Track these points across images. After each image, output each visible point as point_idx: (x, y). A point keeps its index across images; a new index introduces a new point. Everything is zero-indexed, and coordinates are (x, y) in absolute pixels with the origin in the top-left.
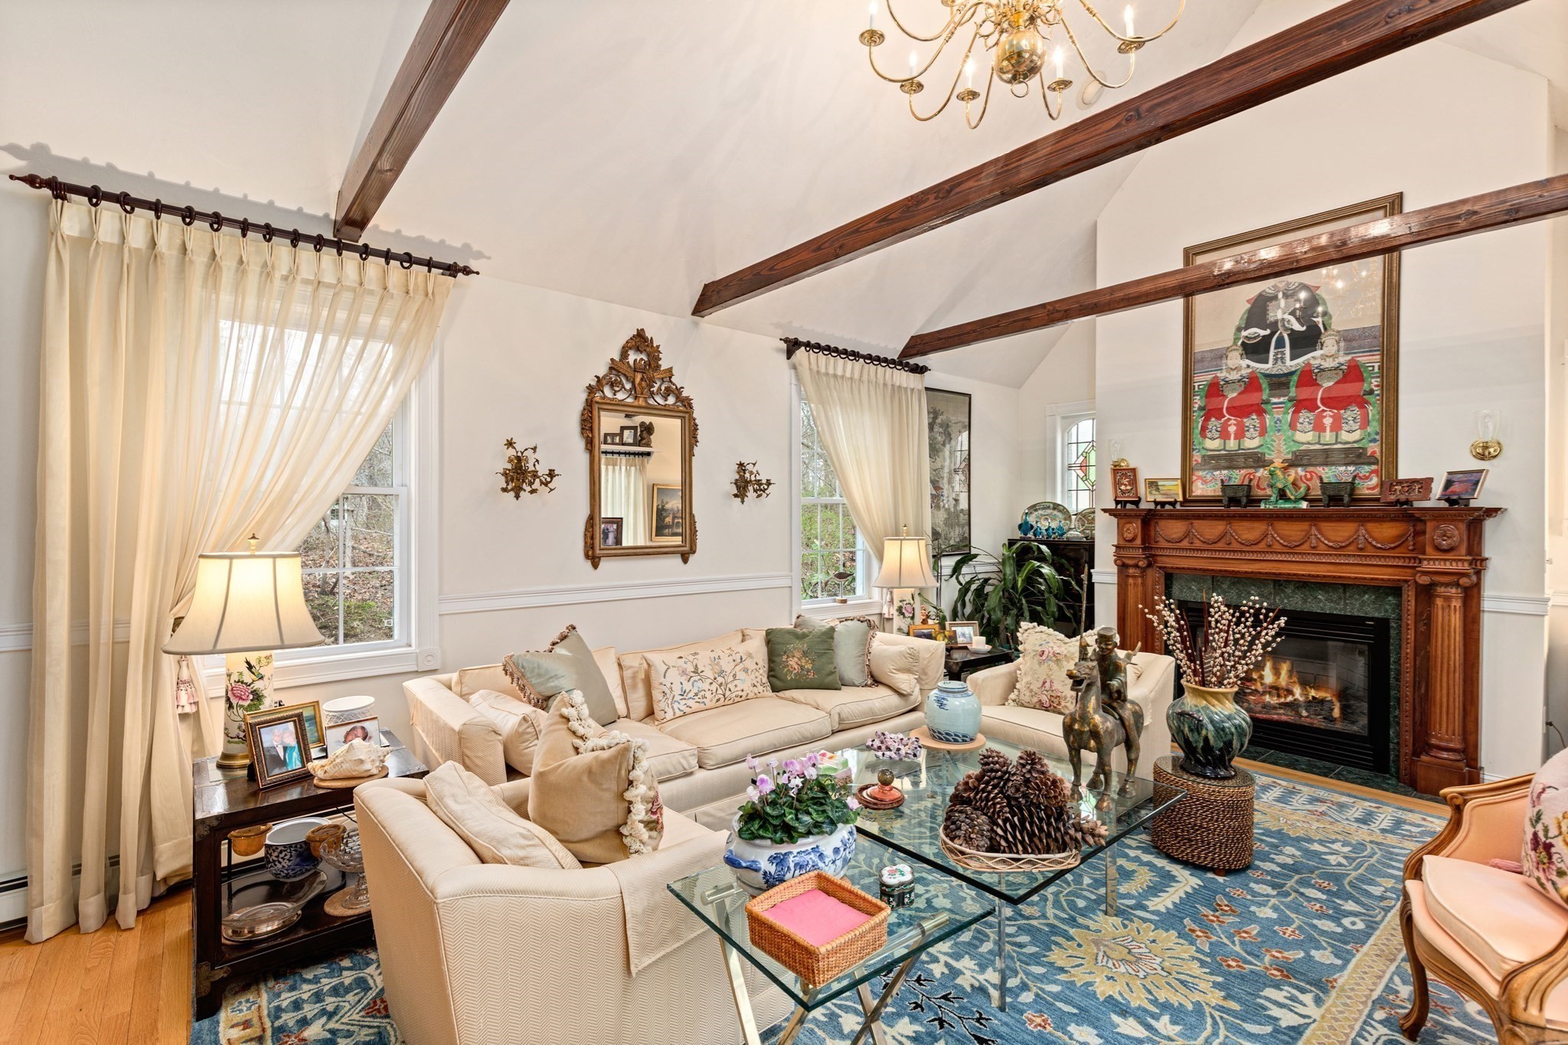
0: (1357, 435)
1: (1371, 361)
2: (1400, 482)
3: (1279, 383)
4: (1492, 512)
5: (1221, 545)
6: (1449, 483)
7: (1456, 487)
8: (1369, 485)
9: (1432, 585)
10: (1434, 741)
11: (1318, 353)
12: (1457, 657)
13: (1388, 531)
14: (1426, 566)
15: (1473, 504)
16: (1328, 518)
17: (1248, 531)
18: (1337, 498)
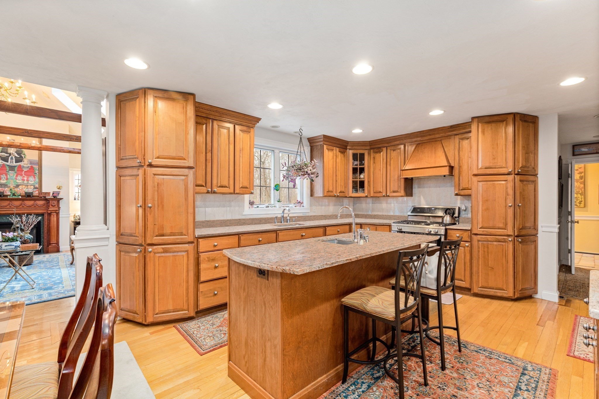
0: (33, 182)
1: (36, 167)
2: (43, 193)
3: (12, 168)
4: (61, 199)
5: (8, 207)
6: (53, 193)
7: (55, 194)
8: (36, 193)
9: (51, 213)
10: (51, 243)
11: (23, 163)
12: (56, 226)
13: (41, 203)
14: (50, 209)
15: (58, 197)
16: (27, 200)
18: (29, 196)
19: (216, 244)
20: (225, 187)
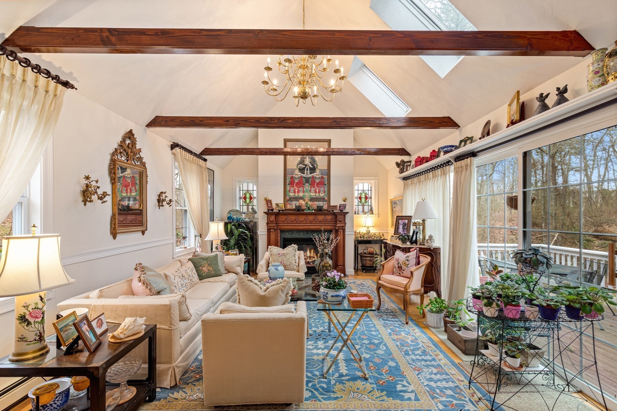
0: (323, 195)
2: (332, 206)
3: (307, 180)
4: (347, 213)
7: (341, 208)
8: (325, 207)
9: (339, 229)
10: (338, 264)
11: (315, 174)
13: (329, 217)
14: (338, 225)
15: (344, 211)
16: (319, 215)
17: (302, 218)
18: (320, 209)
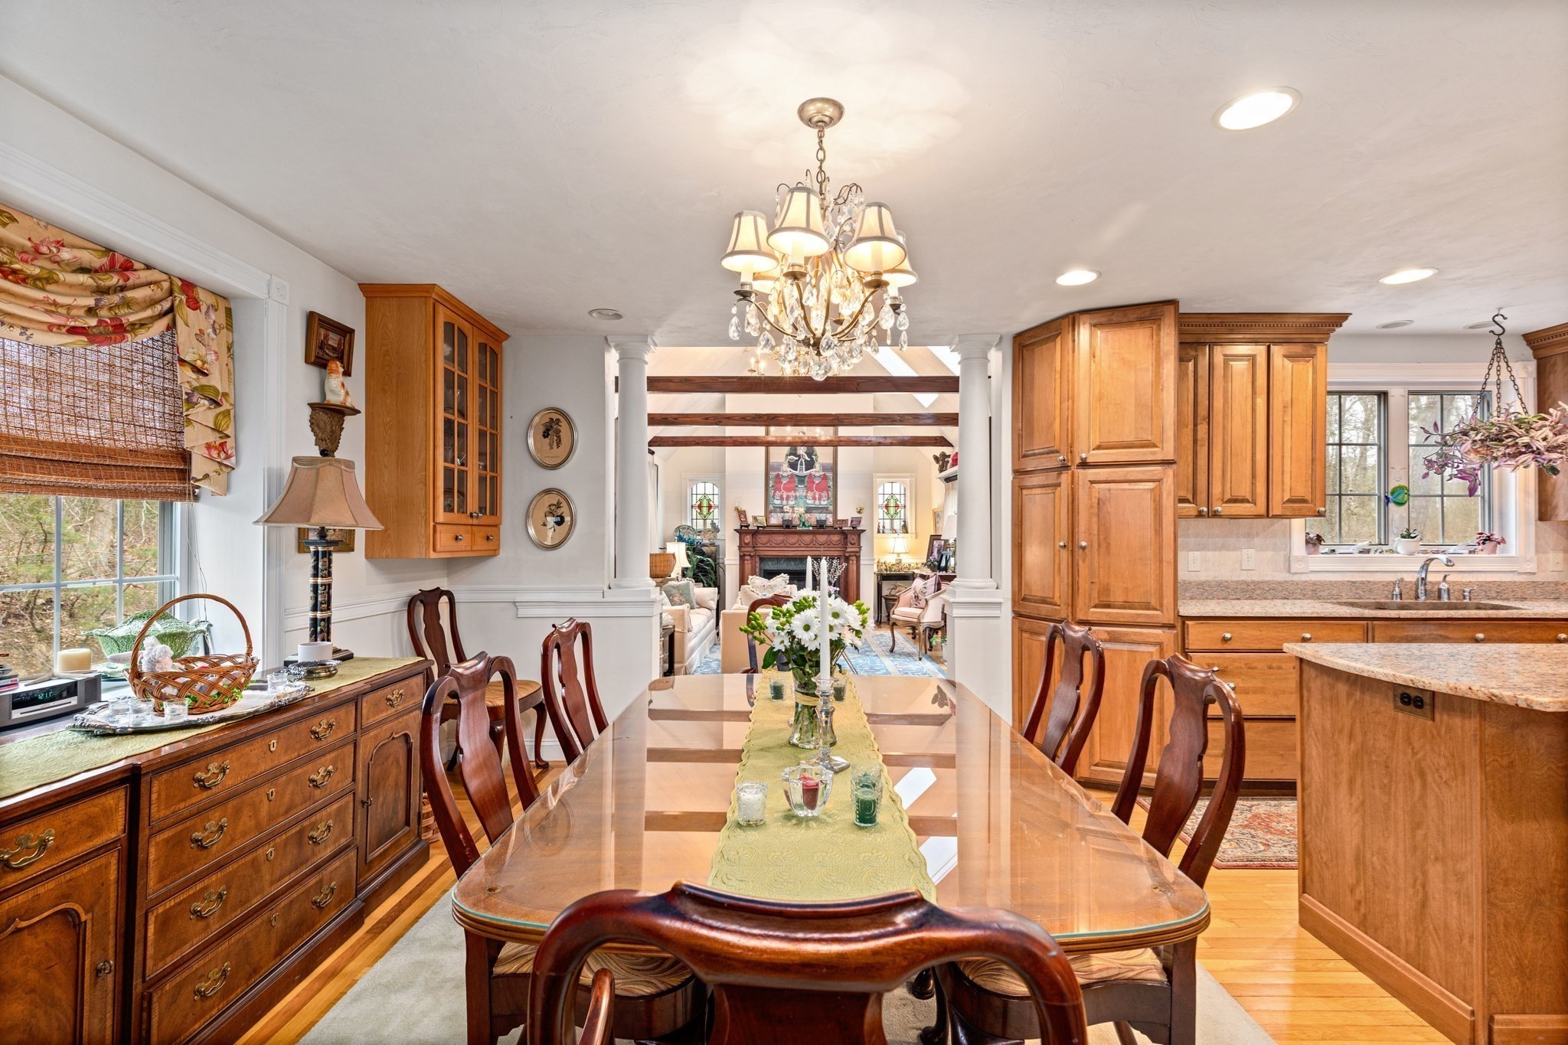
0: (826, 503)
1: (830, 475)
2: (839, 520)
3: (801, 480)
4: (864, 531)
6: (852, 521)
7: (854, 523)
9: (850, 556)
11: (814, 470)
15: (859, 528)
16: (819, 533)
17: (793, 539)
18: (821, 526)
19: (1228, 635)
20: (1244, 501)
